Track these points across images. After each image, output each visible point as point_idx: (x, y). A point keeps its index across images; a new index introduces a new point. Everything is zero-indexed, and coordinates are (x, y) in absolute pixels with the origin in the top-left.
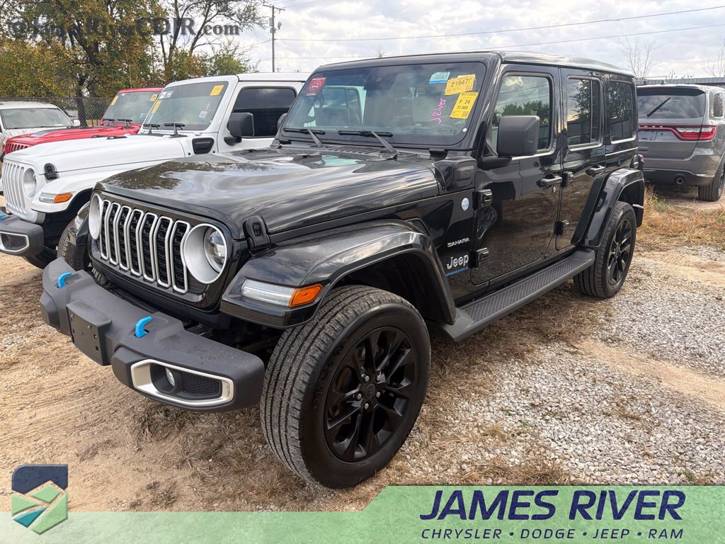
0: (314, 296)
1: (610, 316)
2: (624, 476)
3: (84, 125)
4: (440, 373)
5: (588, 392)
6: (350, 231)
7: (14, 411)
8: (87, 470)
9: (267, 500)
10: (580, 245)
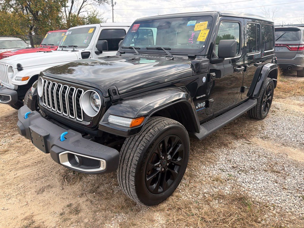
0: (141, 122)
1: (263, 127)
2: (275, 198)
3: (33, 47)
4: (192, 153)
5: (256, 161)
6: (155, 93)
7: (7, 172)
8: (40, 198)
9: (120, 211)
10: (251, 97)
